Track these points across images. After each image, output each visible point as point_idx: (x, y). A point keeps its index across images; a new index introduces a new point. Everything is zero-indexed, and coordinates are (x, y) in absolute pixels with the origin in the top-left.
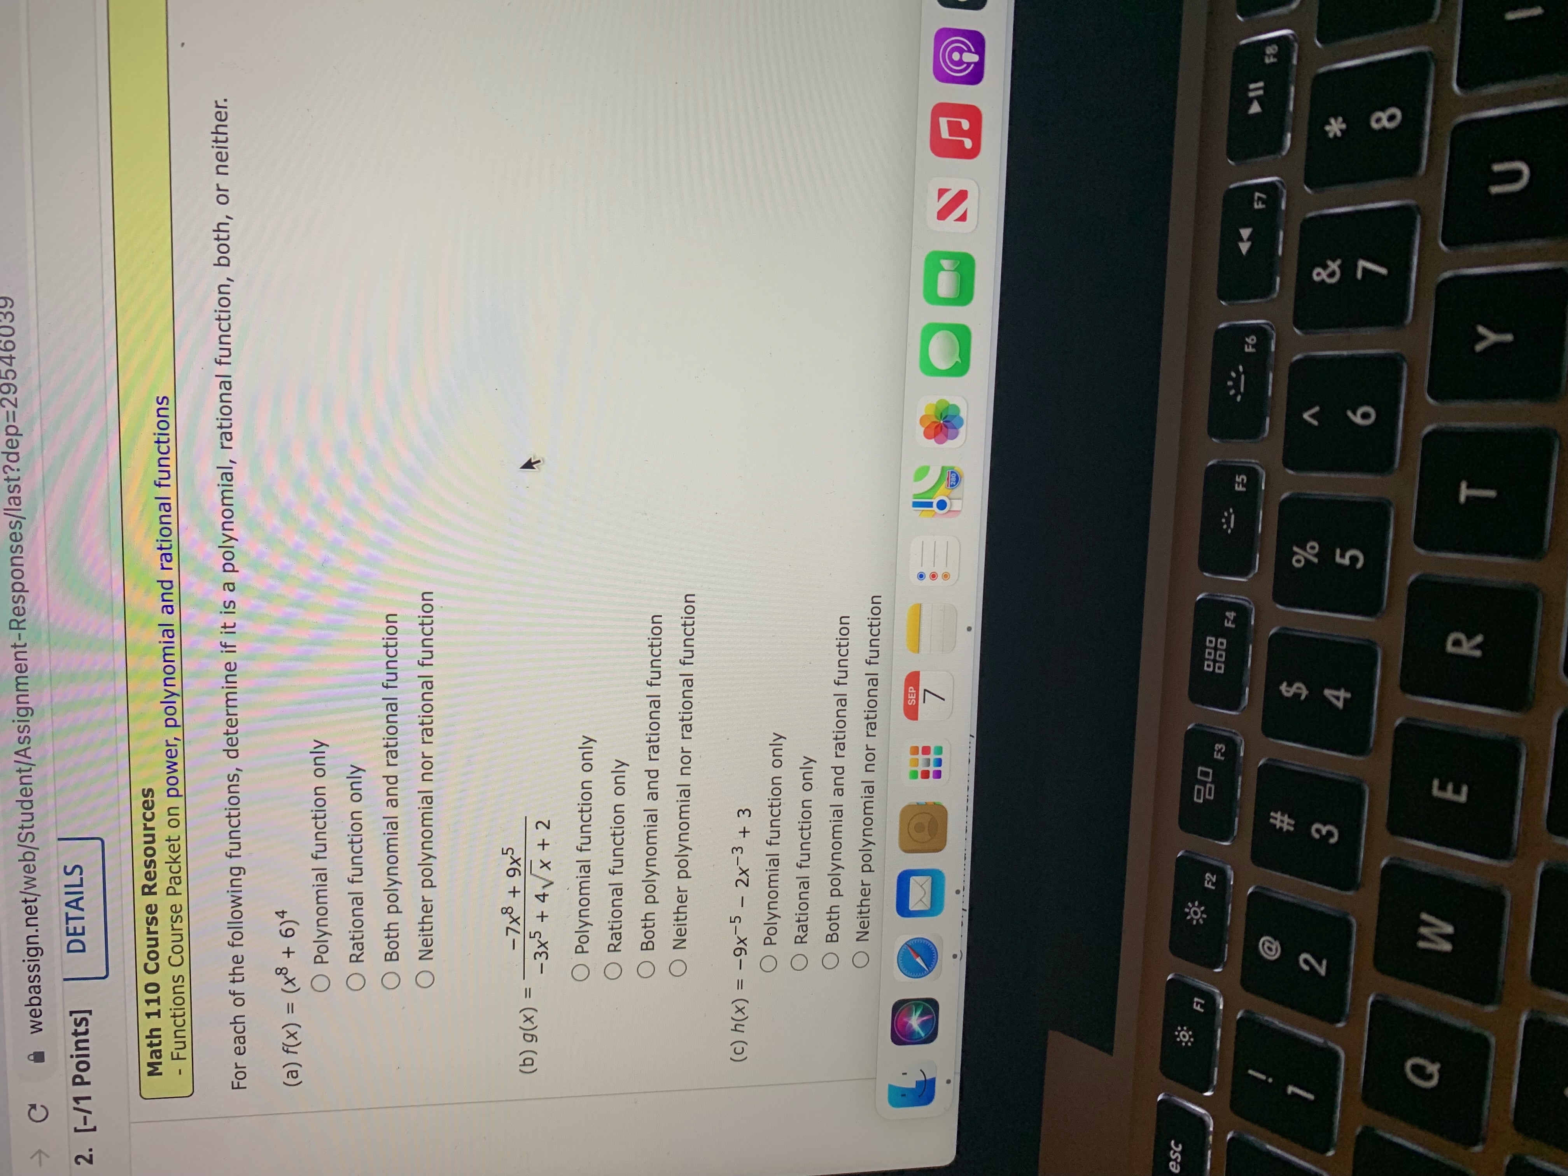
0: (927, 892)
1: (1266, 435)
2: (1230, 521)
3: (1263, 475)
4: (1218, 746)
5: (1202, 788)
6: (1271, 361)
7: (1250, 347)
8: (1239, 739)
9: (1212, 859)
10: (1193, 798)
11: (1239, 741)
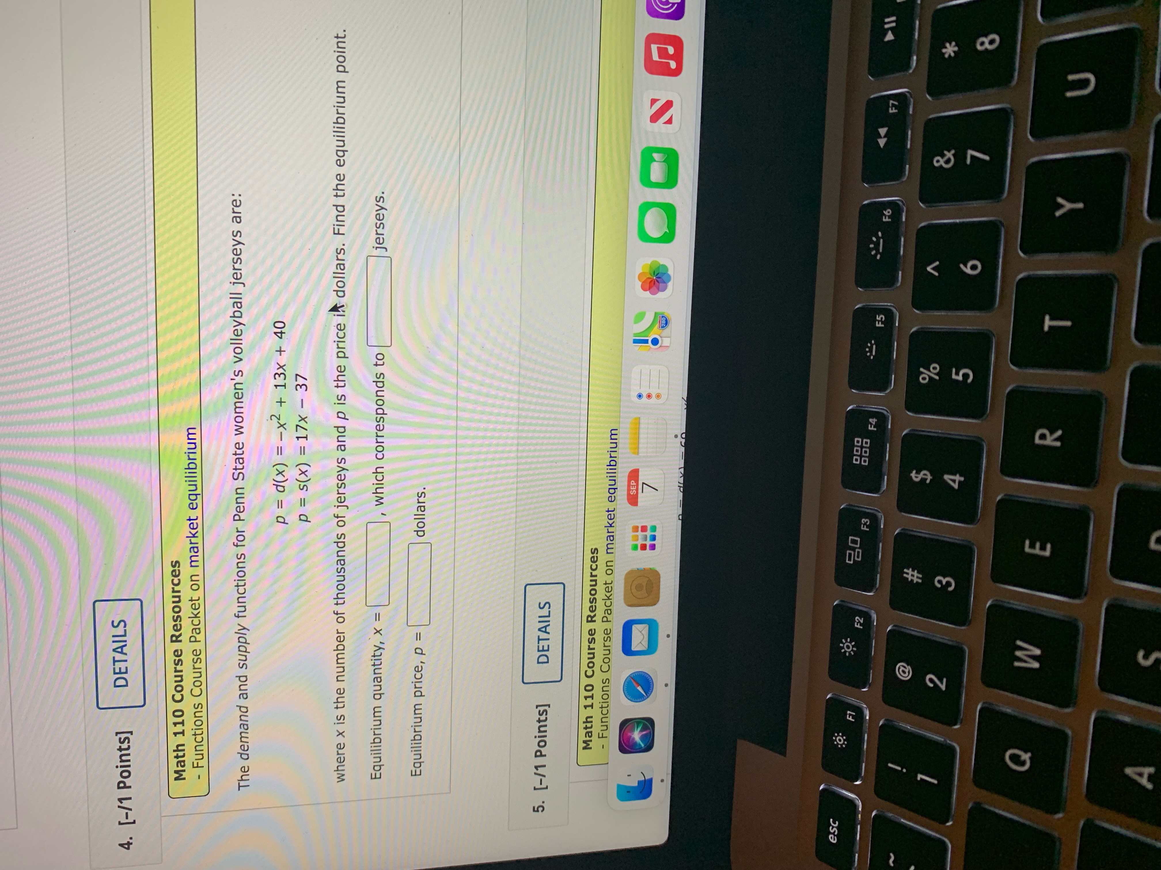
0: (645, 636)
1: (899, 284)
2: (872, 350)
3: (896, 315)
4: (863, 520)
5: (853, 553)
6: (903, 229)
7: (887, 217)
8: (879, 515)
9: (859, 606)
10: (846, 560)
11: (880, 517)
